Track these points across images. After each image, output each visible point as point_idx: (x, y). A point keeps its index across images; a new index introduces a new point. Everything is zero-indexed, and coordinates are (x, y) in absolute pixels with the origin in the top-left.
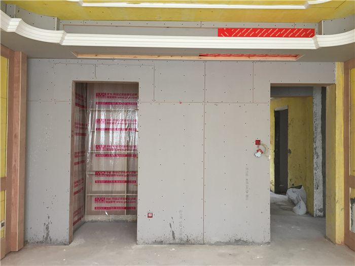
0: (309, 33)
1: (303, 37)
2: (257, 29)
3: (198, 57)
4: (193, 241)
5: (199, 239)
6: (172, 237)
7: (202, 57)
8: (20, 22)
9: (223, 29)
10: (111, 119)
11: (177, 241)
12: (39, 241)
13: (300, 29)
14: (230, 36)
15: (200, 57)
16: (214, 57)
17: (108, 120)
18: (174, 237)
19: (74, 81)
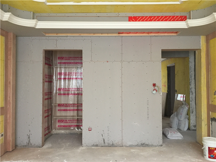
0: (183, 18)
1: (180, 21)
2: (152, 17)
3: (117, 34)
4: (116, 145)
5: (119, 143)
6: (103, 142)
7: (120, 34)
8: (10, 15)
9: (132, 17)
10: (67, 72)
11: (106, 144)
12: (24, 145)
13: (178, 16)
14: (136, 21)
15: (119, 34)
16: (127, 34)
17: (65, 73)
18: (104, 143)
19: (44, 50)
